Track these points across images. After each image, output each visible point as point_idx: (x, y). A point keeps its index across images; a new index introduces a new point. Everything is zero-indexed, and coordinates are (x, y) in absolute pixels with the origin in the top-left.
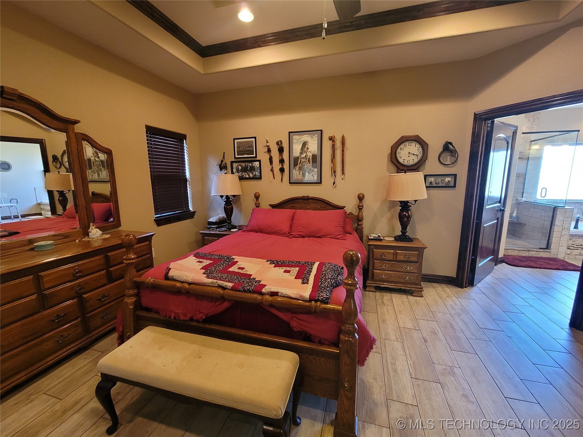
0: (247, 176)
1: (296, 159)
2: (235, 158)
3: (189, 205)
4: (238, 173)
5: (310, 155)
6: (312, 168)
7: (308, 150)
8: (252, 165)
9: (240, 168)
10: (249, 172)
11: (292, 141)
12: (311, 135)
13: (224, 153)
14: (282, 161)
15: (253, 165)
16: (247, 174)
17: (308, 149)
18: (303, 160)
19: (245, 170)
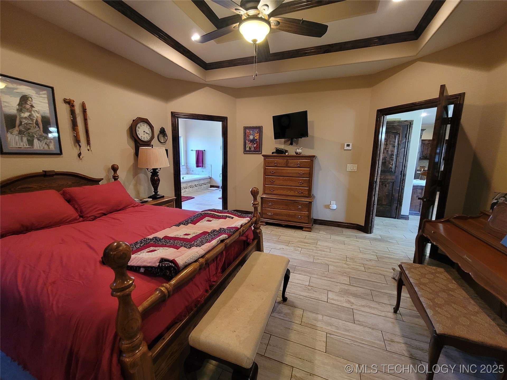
1: (12, 118)
5: (37, 116)
6: (45, 135)
7: (33, 109)
12: (36, 89)
18: (24, 121)
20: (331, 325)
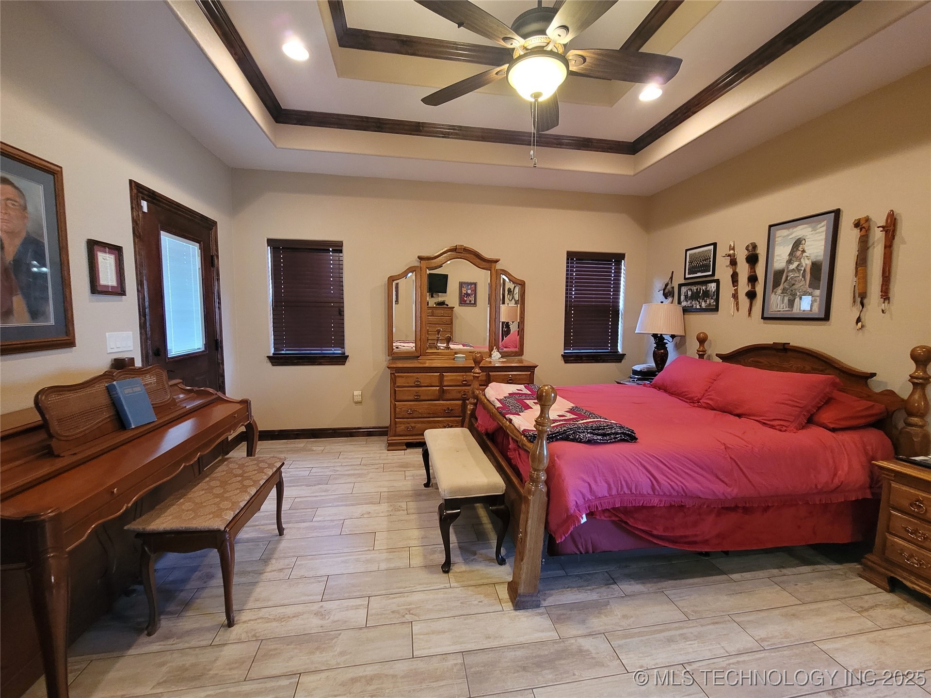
0: (698, 307)
1: (779, 274)
2: (685, 279)
3: (619, 344)
4: (686, 301)
5: (806, 264)
6: (810, 290)
7: (805, 254)
8: (706, 289)
9: (690, 293)
10: (701, 301)
11: (774, 241)
12: (813, 224)
13: (673, 272)
14: (753, 279)
15: (708, 289)
16: (698, 303)
17: (804, 251)
18: (791, 275)
19: (695, 296)
20: (367, 560)
